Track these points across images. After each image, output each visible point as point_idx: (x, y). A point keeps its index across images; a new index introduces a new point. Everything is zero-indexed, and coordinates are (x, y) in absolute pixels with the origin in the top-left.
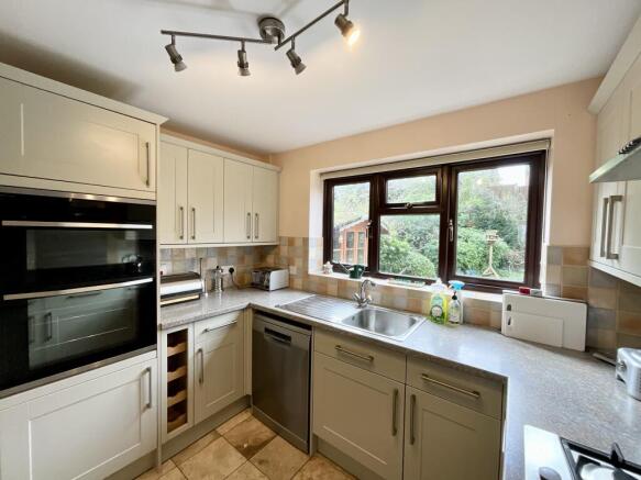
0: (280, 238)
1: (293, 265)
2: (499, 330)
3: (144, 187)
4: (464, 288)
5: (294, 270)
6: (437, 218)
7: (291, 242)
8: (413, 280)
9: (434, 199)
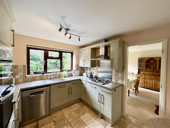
8: (56, 72)
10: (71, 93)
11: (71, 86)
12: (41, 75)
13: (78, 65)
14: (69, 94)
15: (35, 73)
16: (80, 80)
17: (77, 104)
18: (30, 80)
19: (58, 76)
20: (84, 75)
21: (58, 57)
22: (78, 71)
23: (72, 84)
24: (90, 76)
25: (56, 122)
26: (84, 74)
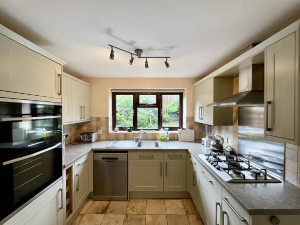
0: (91, 118)
1: (100, 129)
2: (178, 140)
3: (57, 96)
4: (169, 130)
5: (100, 132)
6: (157, 109)
7: (98, 119)
8: (150, 130)
9: (155, 103)
10: (166, 175)
11: (165, 161)
12: (126, 132)
13: (193, 118)
14: (161, 175)
15: (121, 129)
16: (187, 151)
17: (179, 203)
18: (112, 138)
19: (150, 137)
20: (202, 143)
21: (154, 104)
22: (193, 132)
23: (168, 156)
24: (214, 146)
25: (129, 218)
26: (203, 139)
